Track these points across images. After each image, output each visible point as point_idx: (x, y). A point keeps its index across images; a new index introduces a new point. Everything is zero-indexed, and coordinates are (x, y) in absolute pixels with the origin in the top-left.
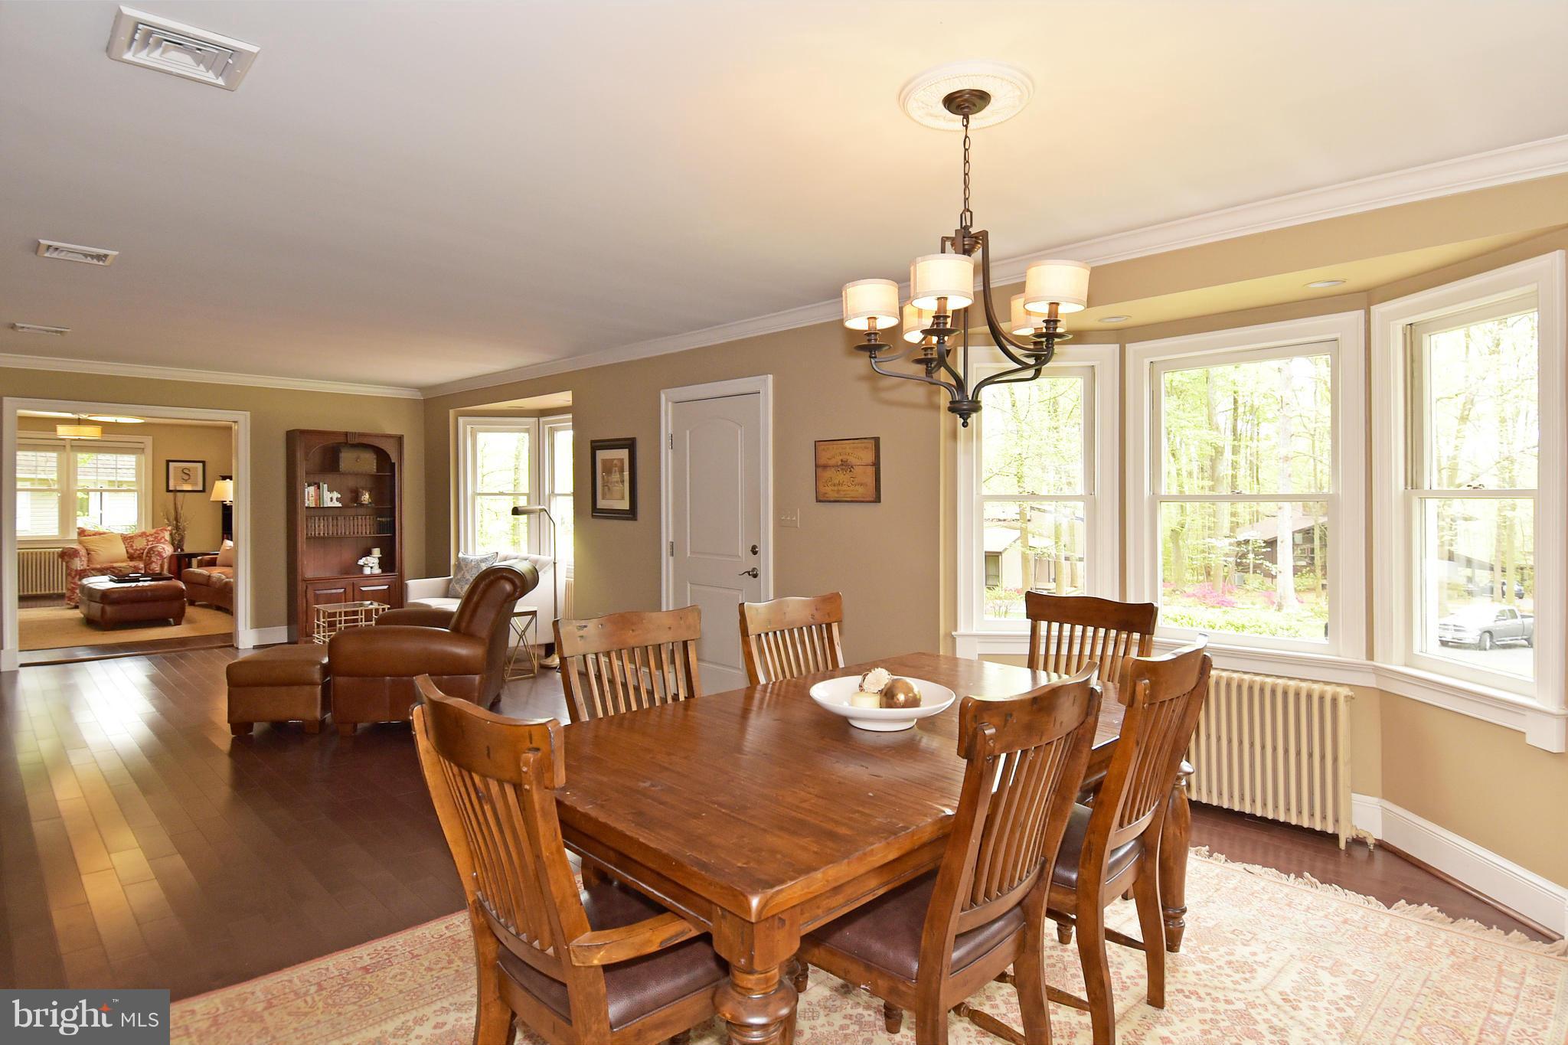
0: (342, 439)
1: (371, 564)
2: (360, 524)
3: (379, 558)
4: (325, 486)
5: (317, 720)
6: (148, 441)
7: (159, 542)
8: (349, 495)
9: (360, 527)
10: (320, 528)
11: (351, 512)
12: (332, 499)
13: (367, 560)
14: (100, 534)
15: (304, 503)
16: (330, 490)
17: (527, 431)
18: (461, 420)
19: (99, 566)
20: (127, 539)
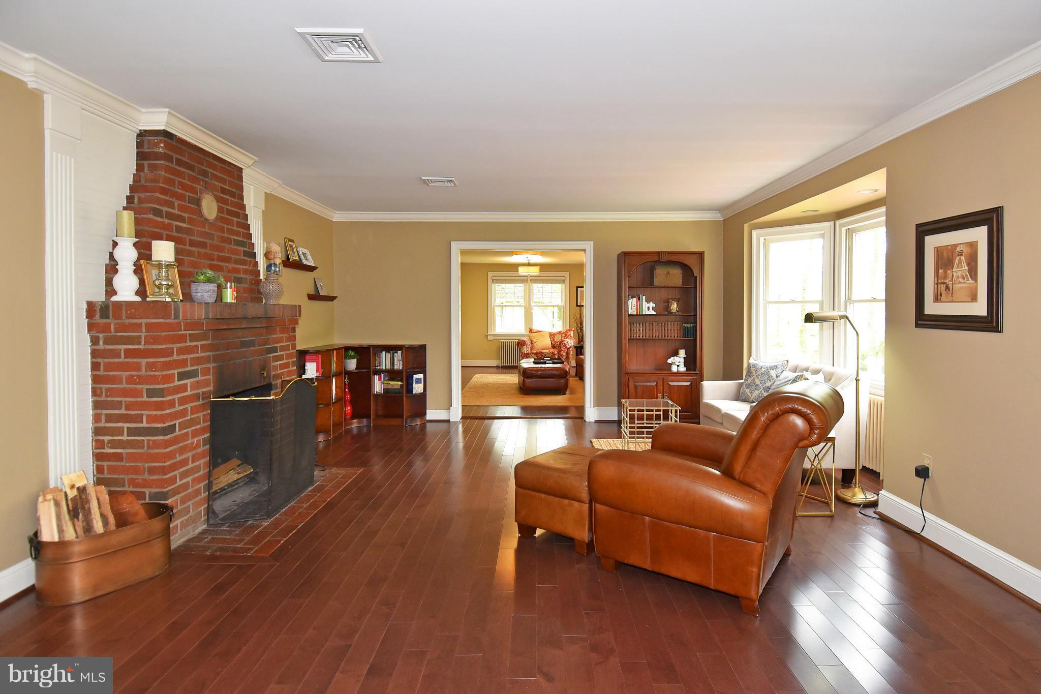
0: (655, 258)
1: (678, 363)
2: (670, 329)
3: (684, 358)
4: (644, 297)
5: (585, 542)
6: (567, 275)
7: (567, 338)
8: (662, 305)
9: (670, 331)
10: (640, 331)
11: (662, 318)
12: (648, 308)
13: (674, 359)
14: (539, 332)
15: (627, 311)
16: (648, 301)
17: (822, 236)
18: (755, 233)
19: (535, 352)
20: (552, 335)
